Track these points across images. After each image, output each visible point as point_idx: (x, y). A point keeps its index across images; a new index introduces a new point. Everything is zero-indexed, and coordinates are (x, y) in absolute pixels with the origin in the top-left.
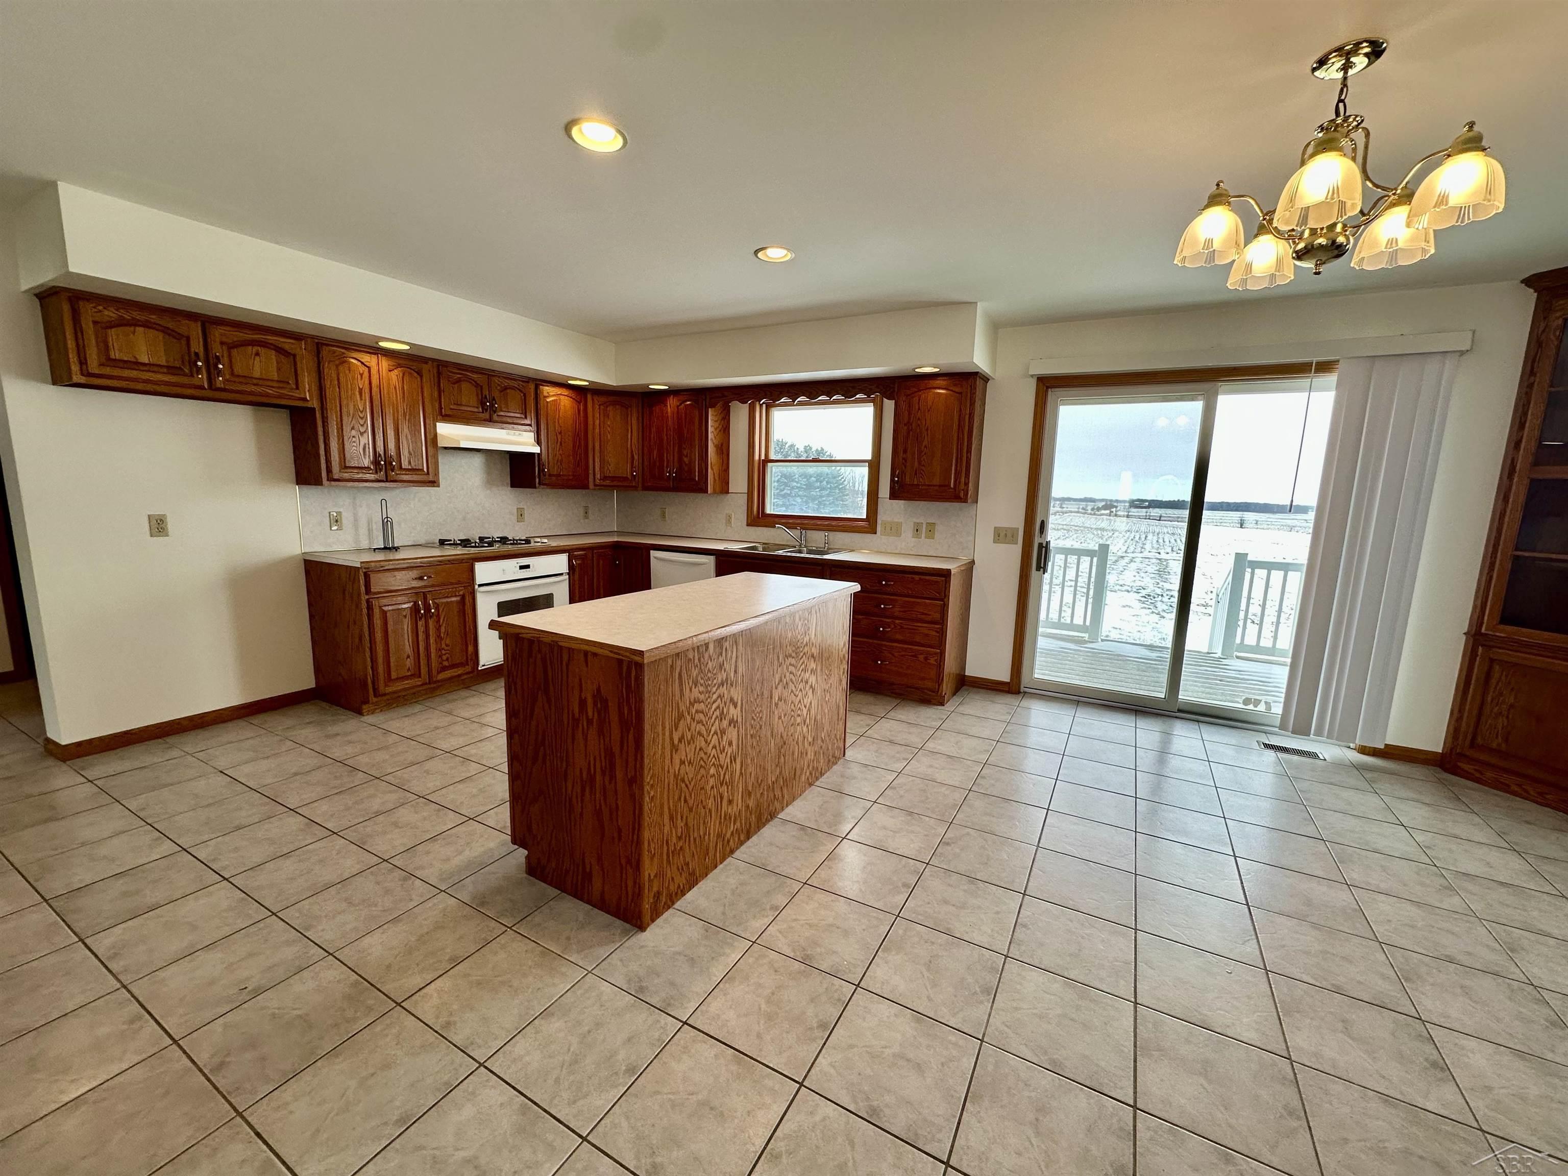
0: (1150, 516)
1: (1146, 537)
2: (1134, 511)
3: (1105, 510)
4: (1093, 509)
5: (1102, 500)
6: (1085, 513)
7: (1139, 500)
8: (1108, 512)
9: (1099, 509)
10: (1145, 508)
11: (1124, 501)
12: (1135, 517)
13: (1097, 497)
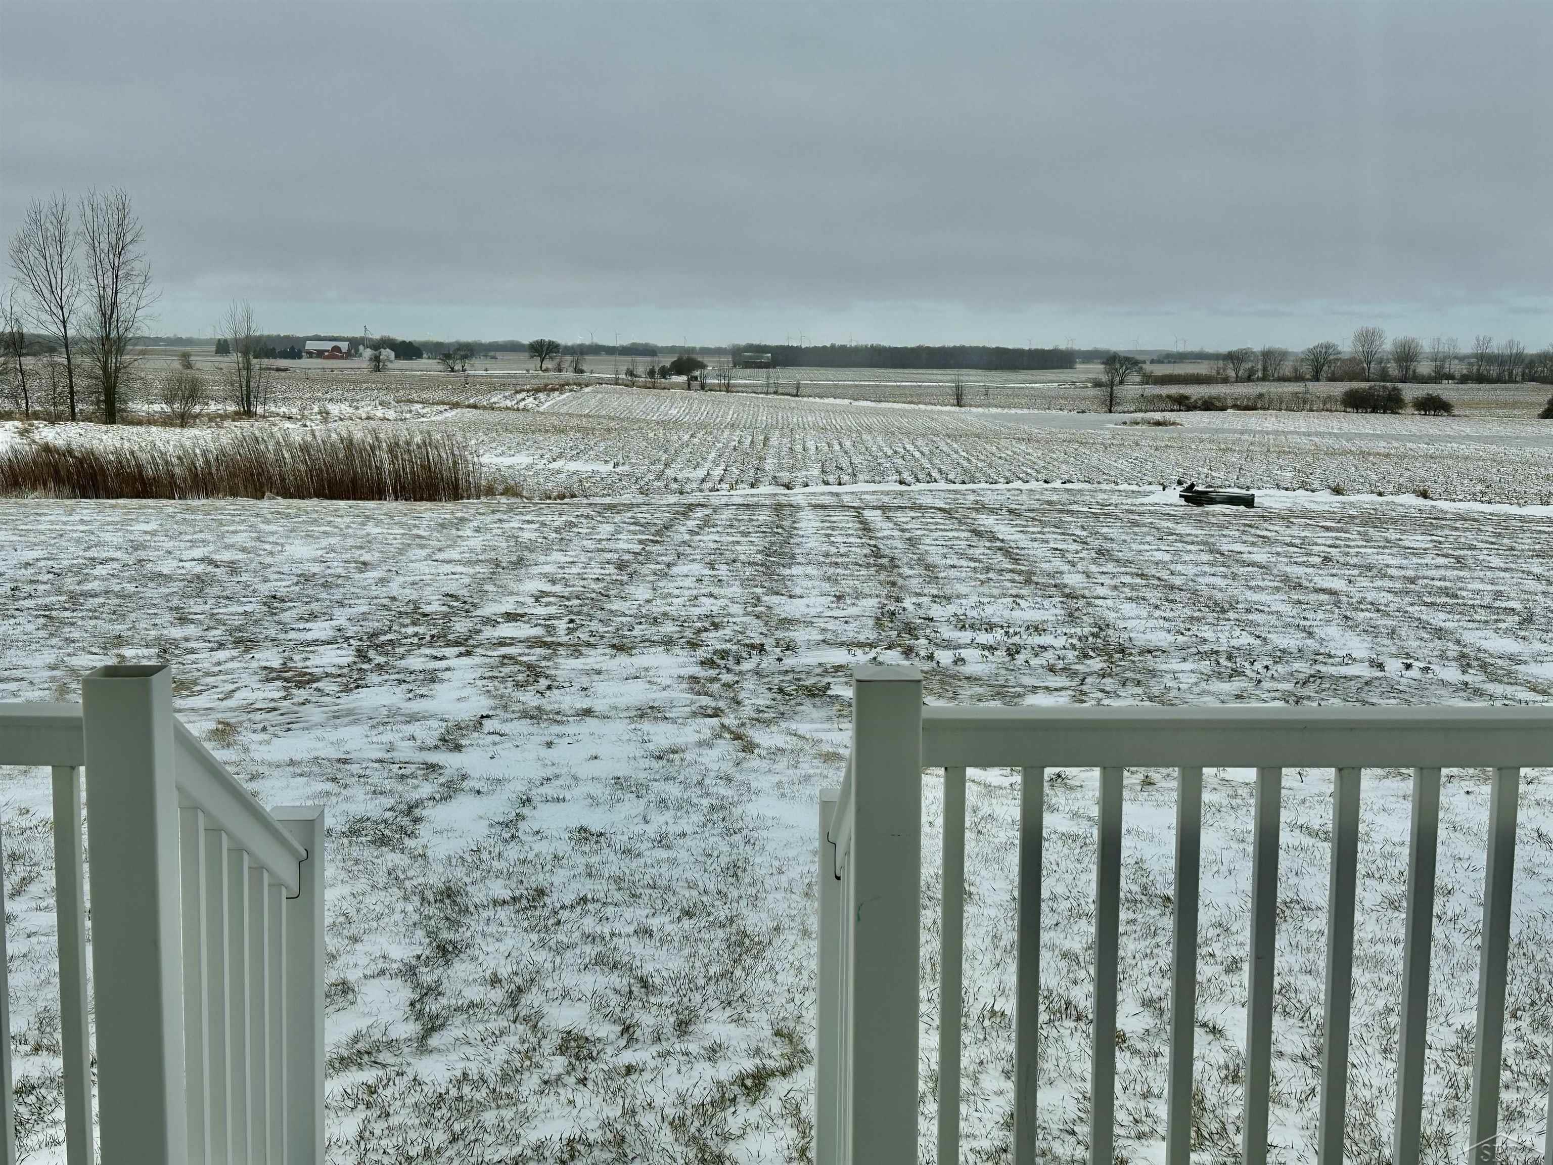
0: (777, 385)
1: (766, 439)
2: (743, 377)
3: (679, 373)
4: (651, 373)
5: (671, 350)
6: (633, 384)
7: (750, 348)
8: (683, 379)
9: (664, 373)
10: (766, 366)
11: (719, 352)
12: (744, 389)
13: (661, 344)
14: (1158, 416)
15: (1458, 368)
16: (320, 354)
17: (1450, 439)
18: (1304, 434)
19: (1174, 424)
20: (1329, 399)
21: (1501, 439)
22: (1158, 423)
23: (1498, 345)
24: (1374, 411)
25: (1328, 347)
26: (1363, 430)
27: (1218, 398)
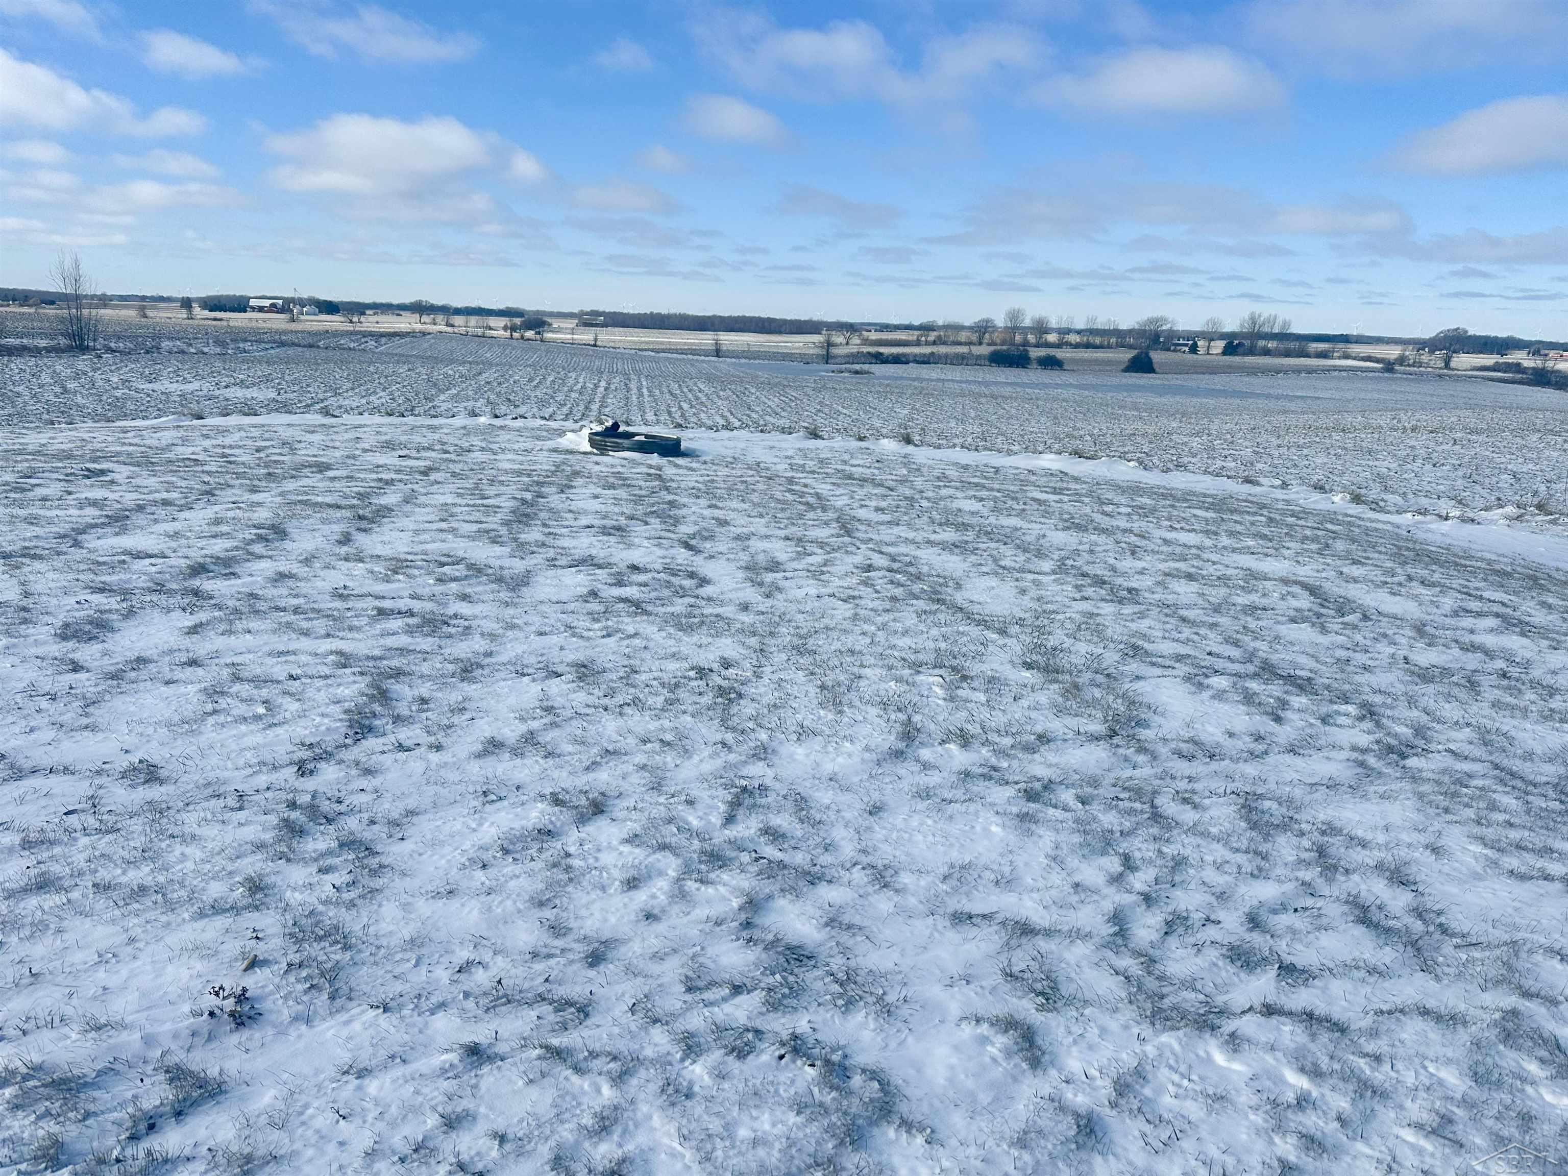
14: (857, 367)
15: (1073, 338)
16: (261, 309)
17: (1058, 386)
18: (957, 382)
19: (868, 373)
20: (979, 357)
21: (1093, 387)
22: (857, 372)
23: (1101, 323)
24: (1010, 366)
25: (987, 321)
26: (999, 379)
27: (904, 355)
